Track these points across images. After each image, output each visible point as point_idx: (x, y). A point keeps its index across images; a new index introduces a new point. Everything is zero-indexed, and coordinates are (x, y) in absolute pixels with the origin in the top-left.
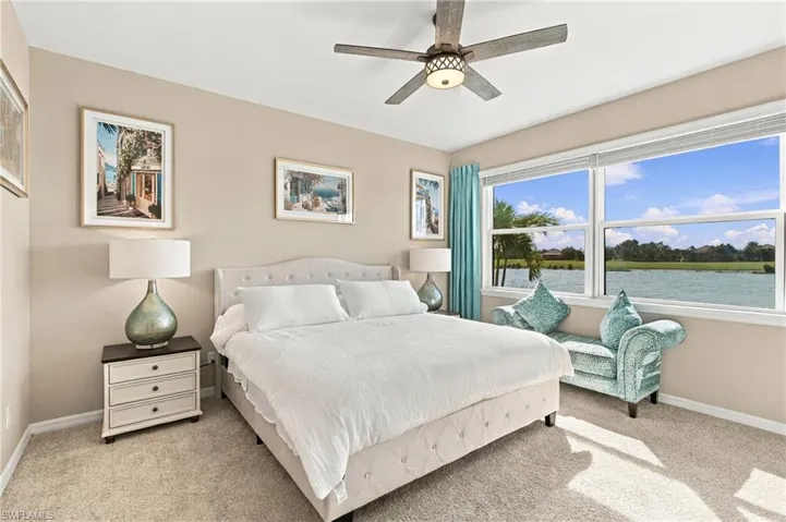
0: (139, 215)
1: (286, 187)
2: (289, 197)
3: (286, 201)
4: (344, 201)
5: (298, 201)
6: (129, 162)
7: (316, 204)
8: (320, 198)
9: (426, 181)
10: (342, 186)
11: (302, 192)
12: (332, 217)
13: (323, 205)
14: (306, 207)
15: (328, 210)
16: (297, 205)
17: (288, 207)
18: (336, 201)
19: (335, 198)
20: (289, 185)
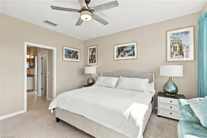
0: (93, 63)
1: (117, 52)
2: (117, 54)
3: (117, 55)
4: (134, 52)
5: (120, 55)
6: (92, 54)
7: (125, 54)
8: (126, 53)
9: (178, 34)
10: (133, 47)
11: (121, 52)
12: (130, 57)
13: (127, 55)
14: (122, 56)
15: (128, 56)
16: (119, 56)
17: (117, 57)
18: (132, 52)
19: (131, 52)
20: (117, 51)
